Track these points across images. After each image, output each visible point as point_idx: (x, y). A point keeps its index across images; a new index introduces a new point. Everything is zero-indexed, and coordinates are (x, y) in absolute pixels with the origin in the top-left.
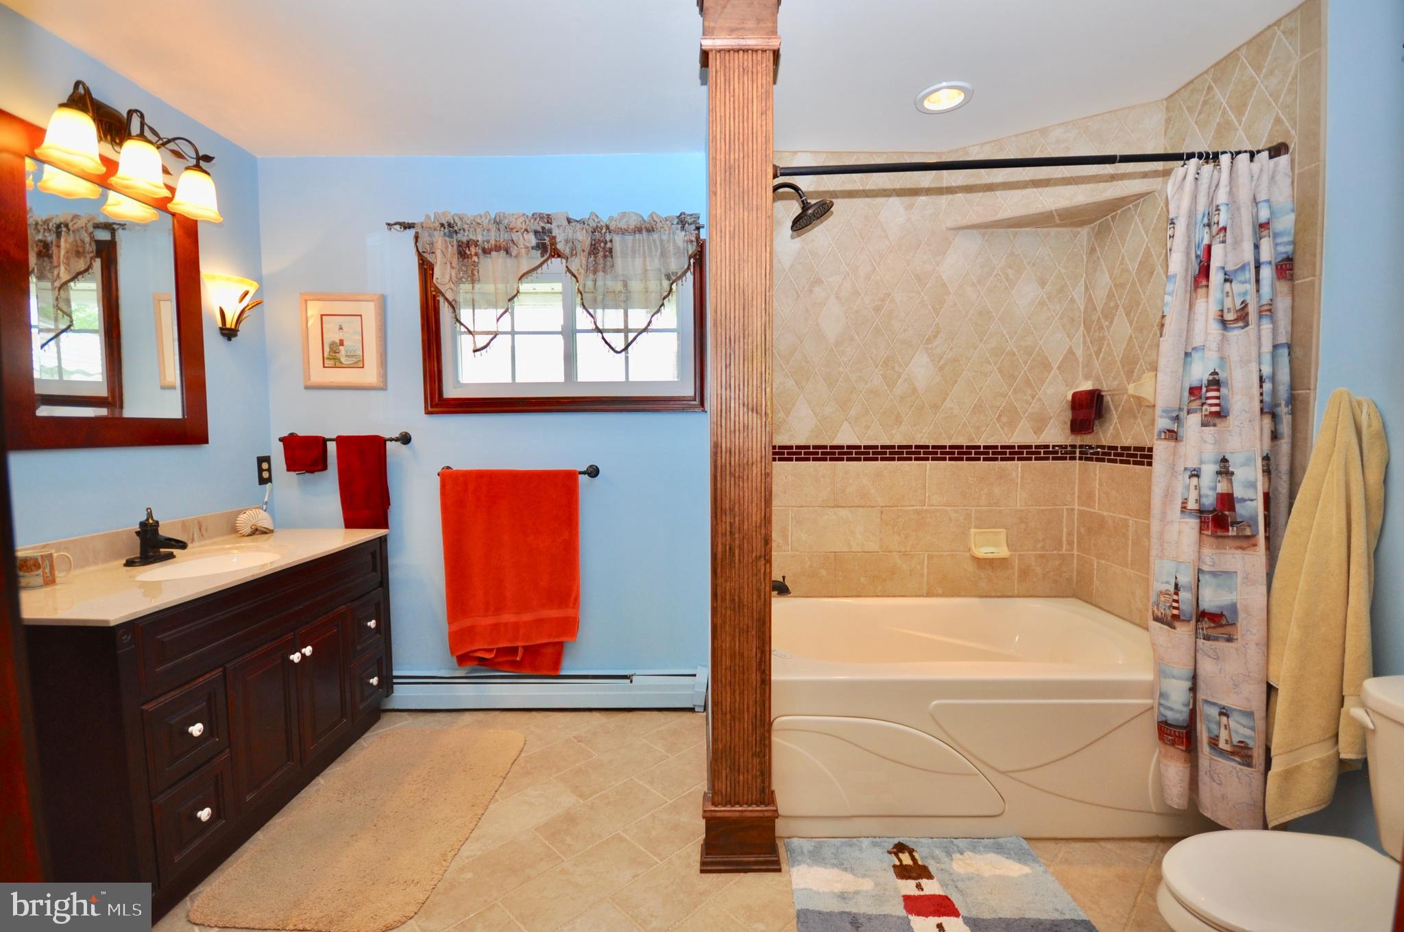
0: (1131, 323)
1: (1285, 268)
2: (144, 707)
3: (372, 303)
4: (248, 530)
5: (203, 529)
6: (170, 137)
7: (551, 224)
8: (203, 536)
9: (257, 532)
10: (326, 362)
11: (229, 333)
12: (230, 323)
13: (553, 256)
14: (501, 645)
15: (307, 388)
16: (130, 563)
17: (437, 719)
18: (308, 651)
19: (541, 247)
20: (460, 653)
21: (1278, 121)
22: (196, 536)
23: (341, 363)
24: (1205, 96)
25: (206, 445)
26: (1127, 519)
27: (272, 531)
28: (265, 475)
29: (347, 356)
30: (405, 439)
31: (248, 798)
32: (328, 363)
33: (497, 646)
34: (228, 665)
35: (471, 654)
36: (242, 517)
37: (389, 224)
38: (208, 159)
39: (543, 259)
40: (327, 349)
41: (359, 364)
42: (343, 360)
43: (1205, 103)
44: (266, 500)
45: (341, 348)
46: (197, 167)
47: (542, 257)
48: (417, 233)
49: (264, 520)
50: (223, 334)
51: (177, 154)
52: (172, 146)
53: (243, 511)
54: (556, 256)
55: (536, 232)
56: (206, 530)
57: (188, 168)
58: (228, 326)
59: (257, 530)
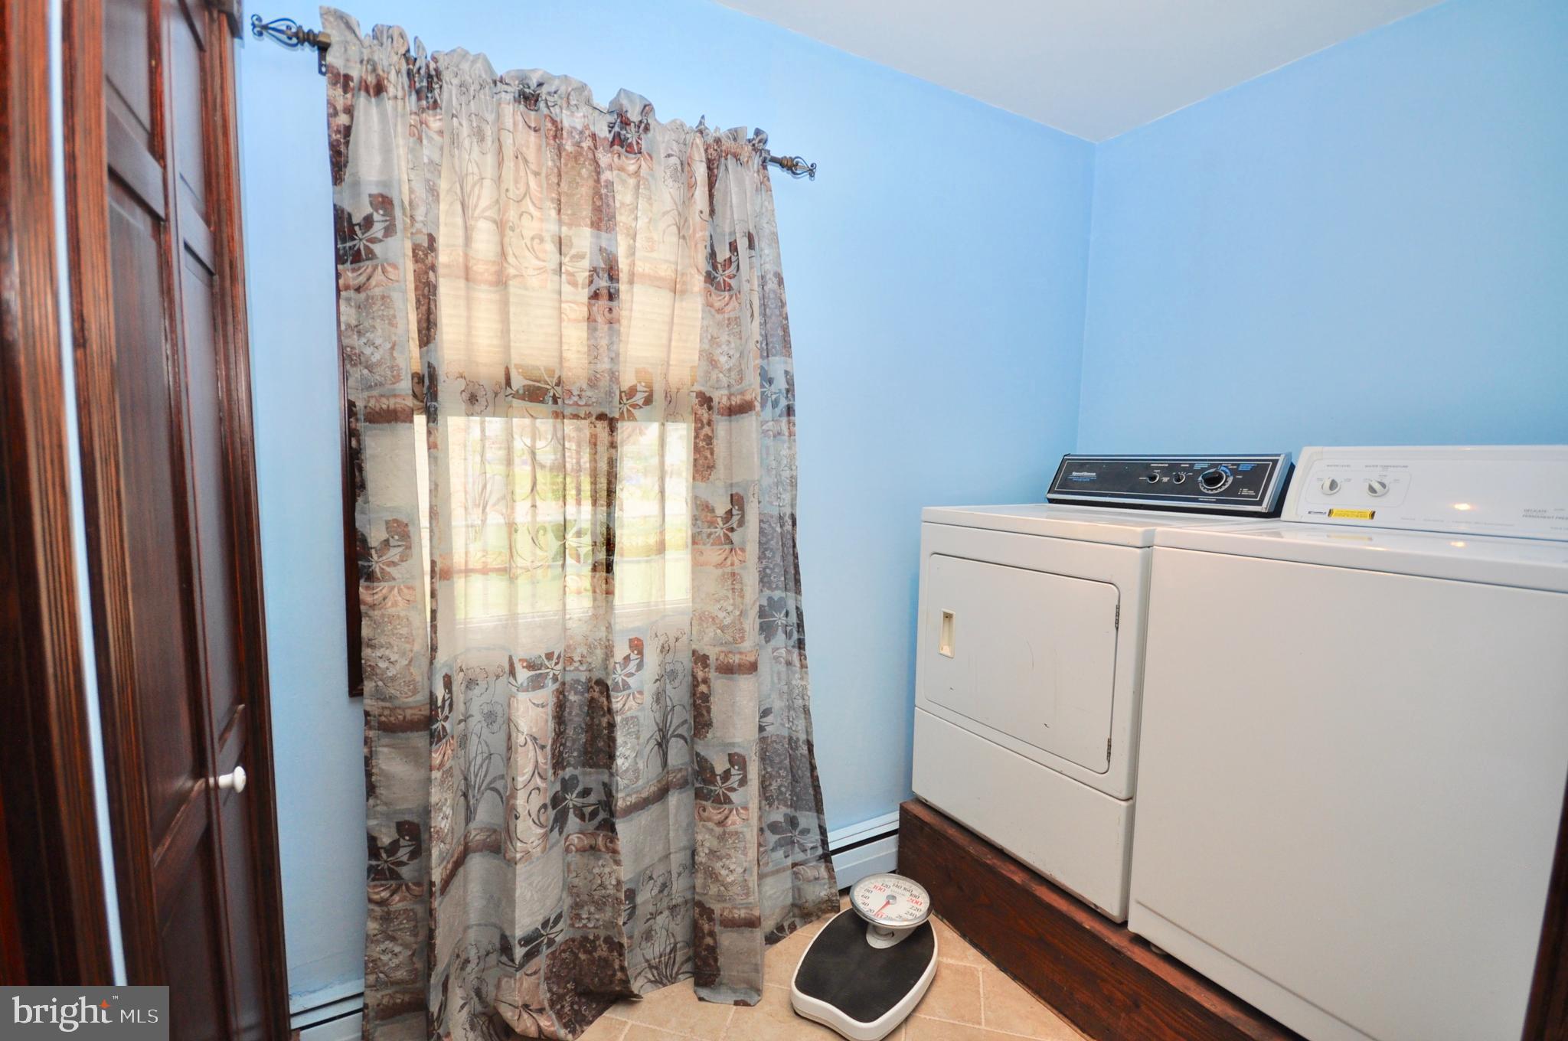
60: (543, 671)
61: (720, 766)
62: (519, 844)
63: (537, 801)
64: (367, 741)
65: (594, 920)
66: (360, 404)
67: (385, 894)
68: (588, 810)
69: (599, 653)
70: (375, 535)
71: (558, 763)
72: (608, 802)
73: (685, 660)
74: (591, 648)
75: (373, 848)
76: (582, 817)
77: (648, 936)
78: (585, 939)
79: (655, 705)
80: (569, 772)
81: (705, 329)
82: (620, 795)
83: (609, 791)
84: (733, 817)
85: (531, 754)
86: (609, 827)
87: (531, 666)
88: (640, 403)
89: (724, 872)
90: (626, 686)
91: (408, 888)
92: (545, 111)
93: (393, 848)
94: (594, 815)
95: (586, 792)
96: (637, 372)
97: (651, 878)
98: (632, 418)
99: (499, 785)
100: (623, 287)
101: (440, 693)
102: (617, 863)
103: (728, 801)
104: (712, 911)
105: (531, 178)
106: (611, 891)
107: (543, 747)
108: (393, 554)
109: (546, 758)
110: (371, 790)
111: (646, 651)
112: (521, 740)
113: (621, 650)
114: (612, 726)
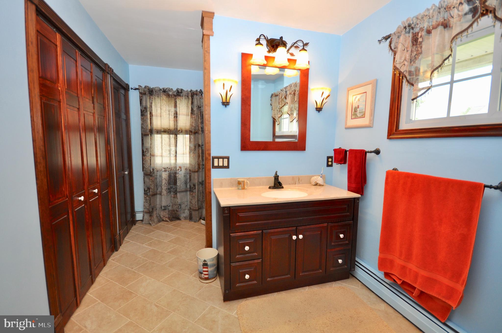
2: (231, 234)
3: (371, 85)
4: (314, 184)
5: (300, 180)
6: (295, 42)
8: (299, 183)
9: (316, 184)
10: (353, 116)
11: (319, 110)
12: (319, 106)
14: (406, 280)
15: (346, 128)
16: (270, 188)
17: (370, 295)
18: (301, 237)
20: (385, 271)
22: (297, 182)
23: (357, 116)
25: (305, 151)
27: (323, 185)
28: (330, 163)
29: (360, 113)
30: (377, 152)
31: (268, 279)
32: (353, 117)
33: (404, 280)
34: (264, 231)
35: (390, 275)
36: (313, 178)
37: (379, 41)
38: (307, 44)
41: (363, 116)
42: (358, 115)
44: (322, 173)
45: (358, 109)
46: (303, 49)
48: (391, 39)
49: (320, 180)
50: (317, 110)
51: (297, 47)
52: (295, 45)
53: (313, 176)
56: (301, 181)
57: (300, 51)
58: (318, 107)
59: (317, 184)
60: (166, 170)
61: (192, 186)
62: (163, 193)
63: (165, 188)
64: (144, 176)
65: (175, 208)
66: (143, 134)
67: (146, 197)
68: (174, 191)
69: (175, 168)
70: (145, 150)
71: (169, 184)
72: (176, 190)
73: (188, 171)
74: (174, 168)
75: (145, 191)
76: (173, 192)
77: (184, 213)
78: (174, 210)
79: (184, 177)
80: (171, 186)
81: (191, 121)
82: (178, 189)
83: (176, 188)
84: (194, 194)
85: (164, 181)
86: (176, 194)
87: (164, 169)
88: (180, 132)
89: (192, 202)
90: (179, 173)
91: (149, 196)
92: (167, 93)
93: (147, 191)
94: (175, 192)
95: (174, 189)
96: (180, 128)
97: (184, 204)
98: (179, 134)
99: (161, 185)
100: (178, 116)
101: (152, 170)
102: (177, 199)
103: (193, 191)
104: (191, 208)
105: (165, 102)
106: (177, 203)
107: (166, 180)
108: (147, 152)
109: (167, 182)
110: (144, 183)
111: (182, 168)
112: (163, 179)
113: (178, 168)
114: (177, 179)
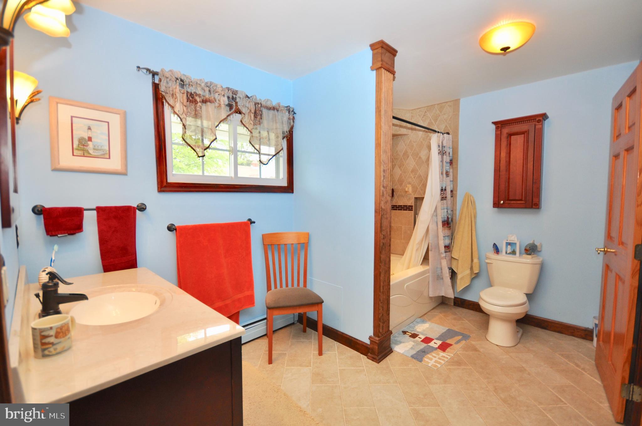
0: (401, 170)
1: (451, 162)
3: (118, 116)
7: (236, 95)
10: (76, 152)
12: (18, 112)
13: (237, 113)
15: (55, 170)
19: (230, 106)
21: (446, 126)
23: (90, 154)
24: (424, 113)
26: (401, 226)
37: (138, 67)
39: (230, 112)
40: (76, 143)
41: (105, 156)
42: (91, 152)
43: (424, 115)
45: (89, 143)
47: (230, 111)
54: (238, 112)
55: (228, 97)
